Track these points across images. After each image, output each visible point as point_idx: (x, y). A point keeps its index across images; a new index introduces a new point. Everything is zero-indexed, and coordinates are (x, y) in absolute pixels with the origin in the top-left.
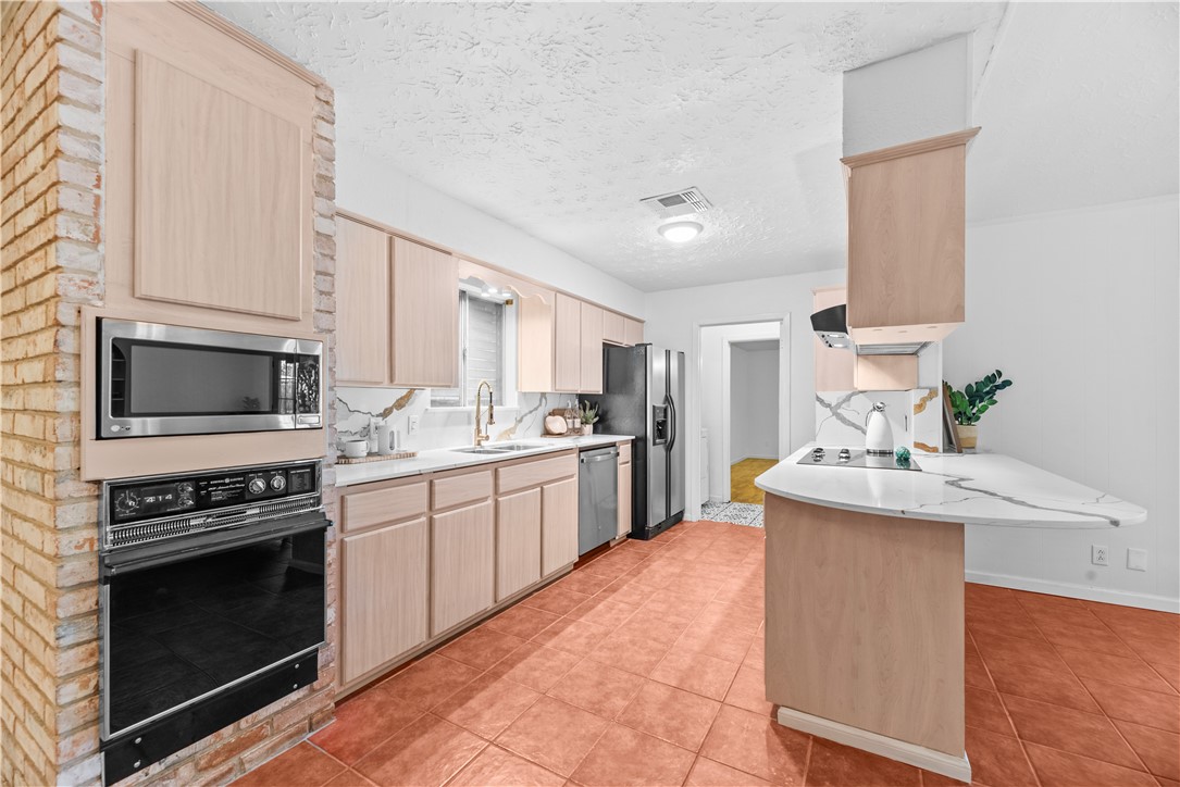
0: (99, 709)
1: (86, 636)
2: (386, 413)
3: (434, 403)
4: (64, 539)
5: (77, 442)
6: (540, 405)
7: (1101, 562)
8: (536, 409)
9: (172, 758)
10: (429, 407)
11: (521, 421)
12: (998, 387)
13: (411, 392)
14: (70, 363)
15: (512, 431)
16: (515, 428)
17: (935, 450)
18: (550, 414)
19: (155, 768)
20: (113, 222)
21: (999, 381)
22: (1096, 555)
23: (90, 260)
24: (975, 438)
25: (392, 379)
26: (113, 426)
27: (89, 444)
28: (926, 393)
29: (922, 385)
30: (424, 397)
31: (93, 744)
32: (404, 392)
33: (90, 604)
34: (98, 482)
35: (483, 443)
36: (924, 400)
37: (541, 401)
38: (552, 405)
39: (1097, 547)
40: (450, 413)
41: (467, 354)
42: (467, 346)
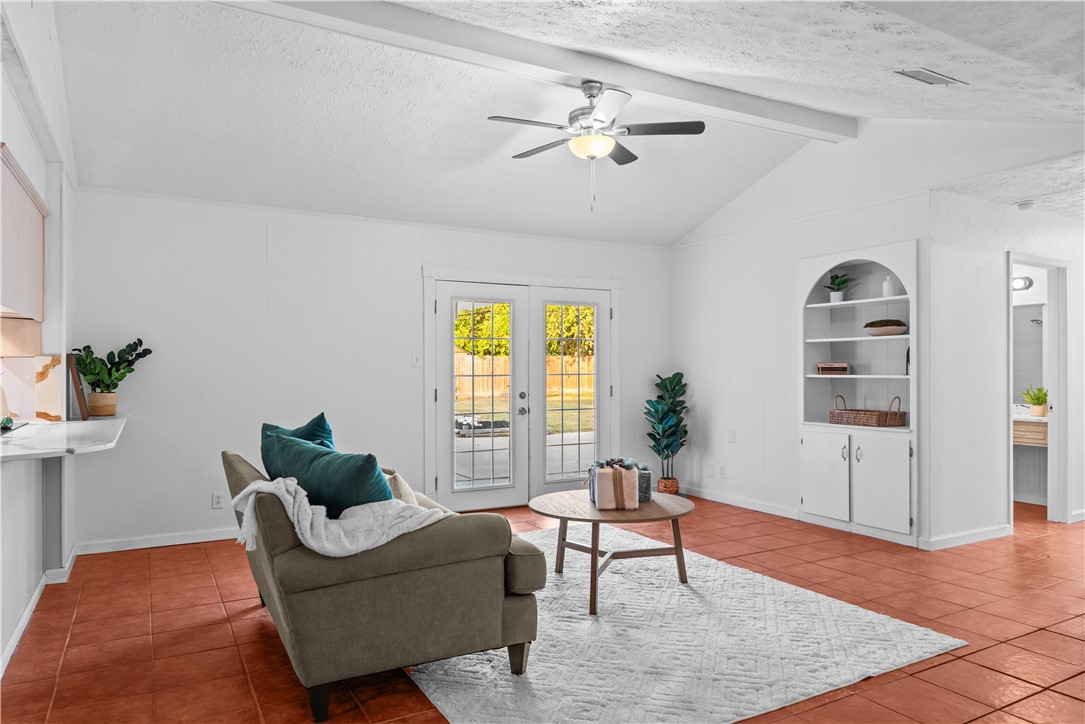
7: (219, 506)
12: (140, 356)
17: (58, 418)
21: (140, 350)
22: (215, 501)
24: (114, 406)
28: (48, 360)
29: (45, 351)
36: (47, 368)
39: (215, 493)
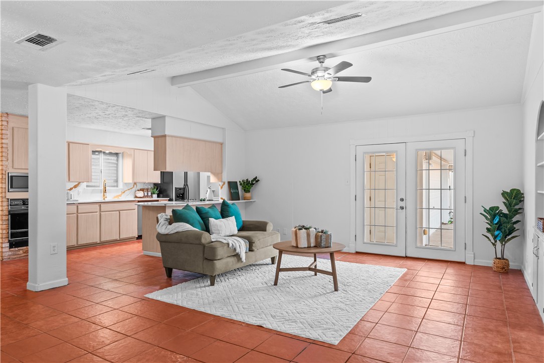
0: (9, 235)
1: (7, 223)
2: (71, 189)
3: (87, 186)
4: (4, 207)
5: (5, 192)
6: (134, 187)
8: (131, 188)
9: (19, 248)
10: (85, 187)
11: (124, 192)
12: (256, 182)
13: (79, 183)
14: (4, 180)
15: (120, 196)
16: (121, 195)
18: (138, 190)
19: (16, 249)
20: (10, 157)
21: (256, 180)
23: (7, 163)
25: (69, 180)
26: (11, 190)
27: (7, 193)
30: (84, 185)
31: (7, 241)
32: (77, 183)
33: (7, 218)
34: (8, 199)
35: (105, 199)
36: (223, 185)
37: (134, 185)
38: (139, 187)
40: (93, 189)
41: (102, 171)
42: (102, 168)
